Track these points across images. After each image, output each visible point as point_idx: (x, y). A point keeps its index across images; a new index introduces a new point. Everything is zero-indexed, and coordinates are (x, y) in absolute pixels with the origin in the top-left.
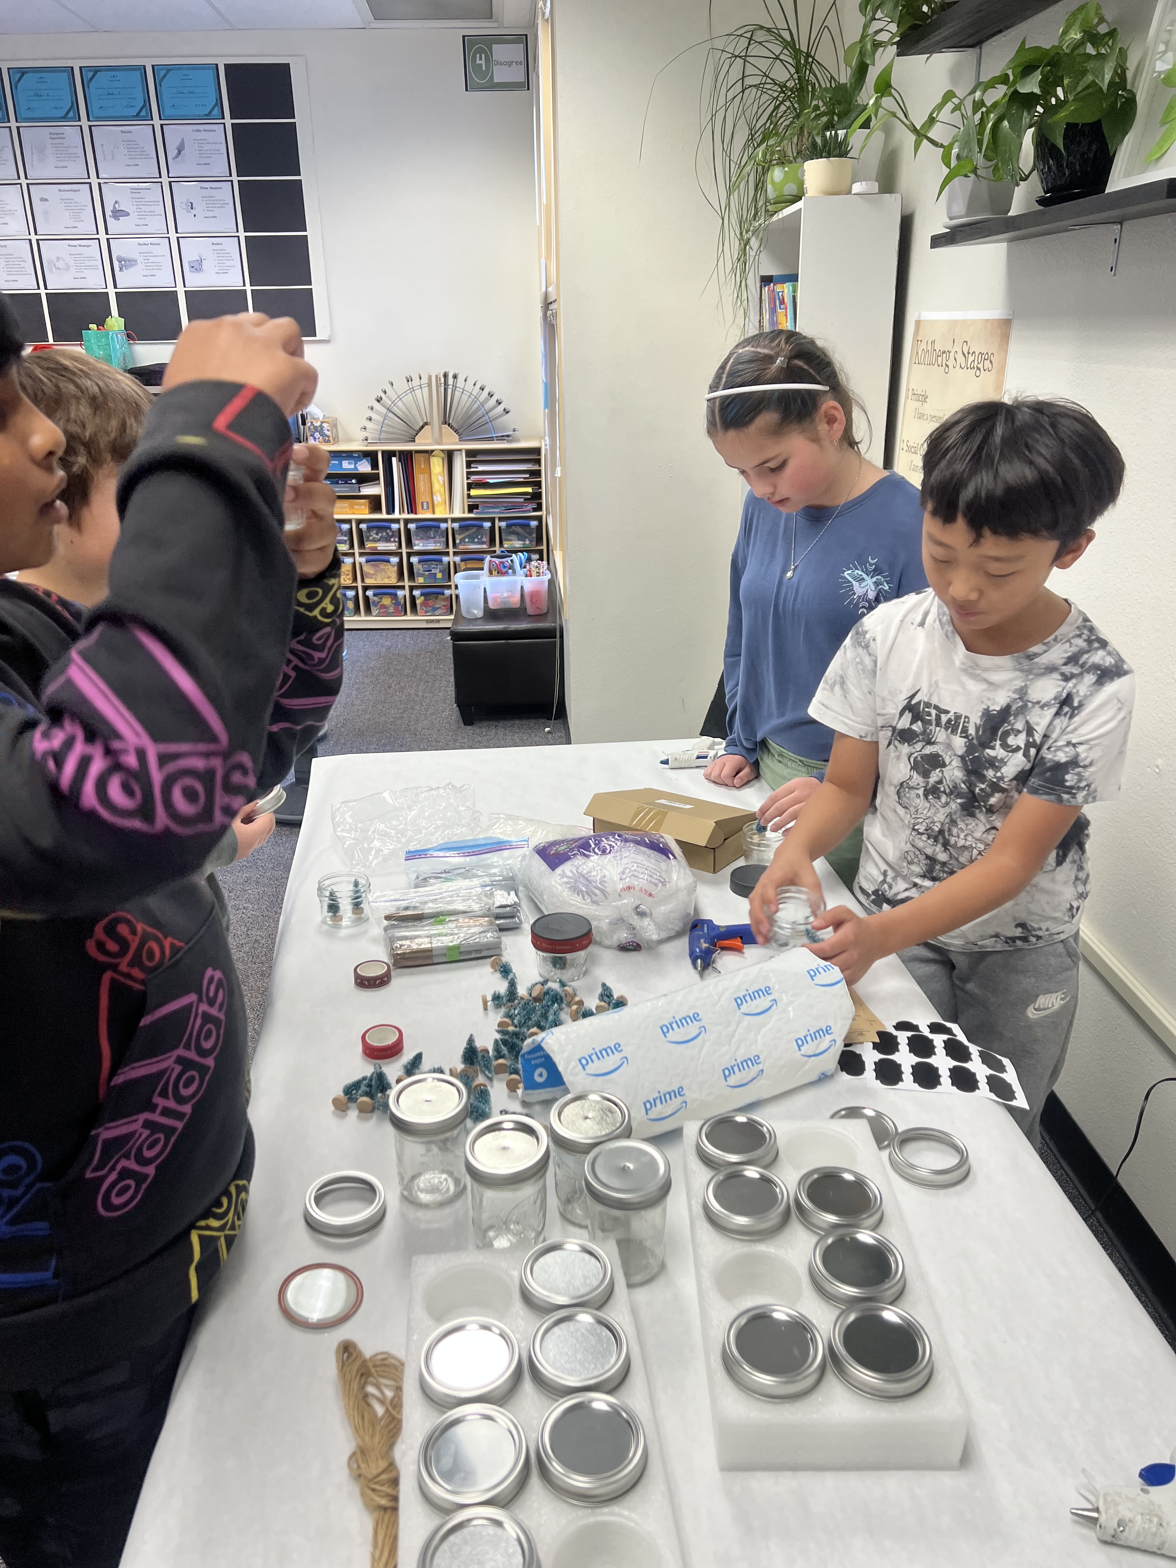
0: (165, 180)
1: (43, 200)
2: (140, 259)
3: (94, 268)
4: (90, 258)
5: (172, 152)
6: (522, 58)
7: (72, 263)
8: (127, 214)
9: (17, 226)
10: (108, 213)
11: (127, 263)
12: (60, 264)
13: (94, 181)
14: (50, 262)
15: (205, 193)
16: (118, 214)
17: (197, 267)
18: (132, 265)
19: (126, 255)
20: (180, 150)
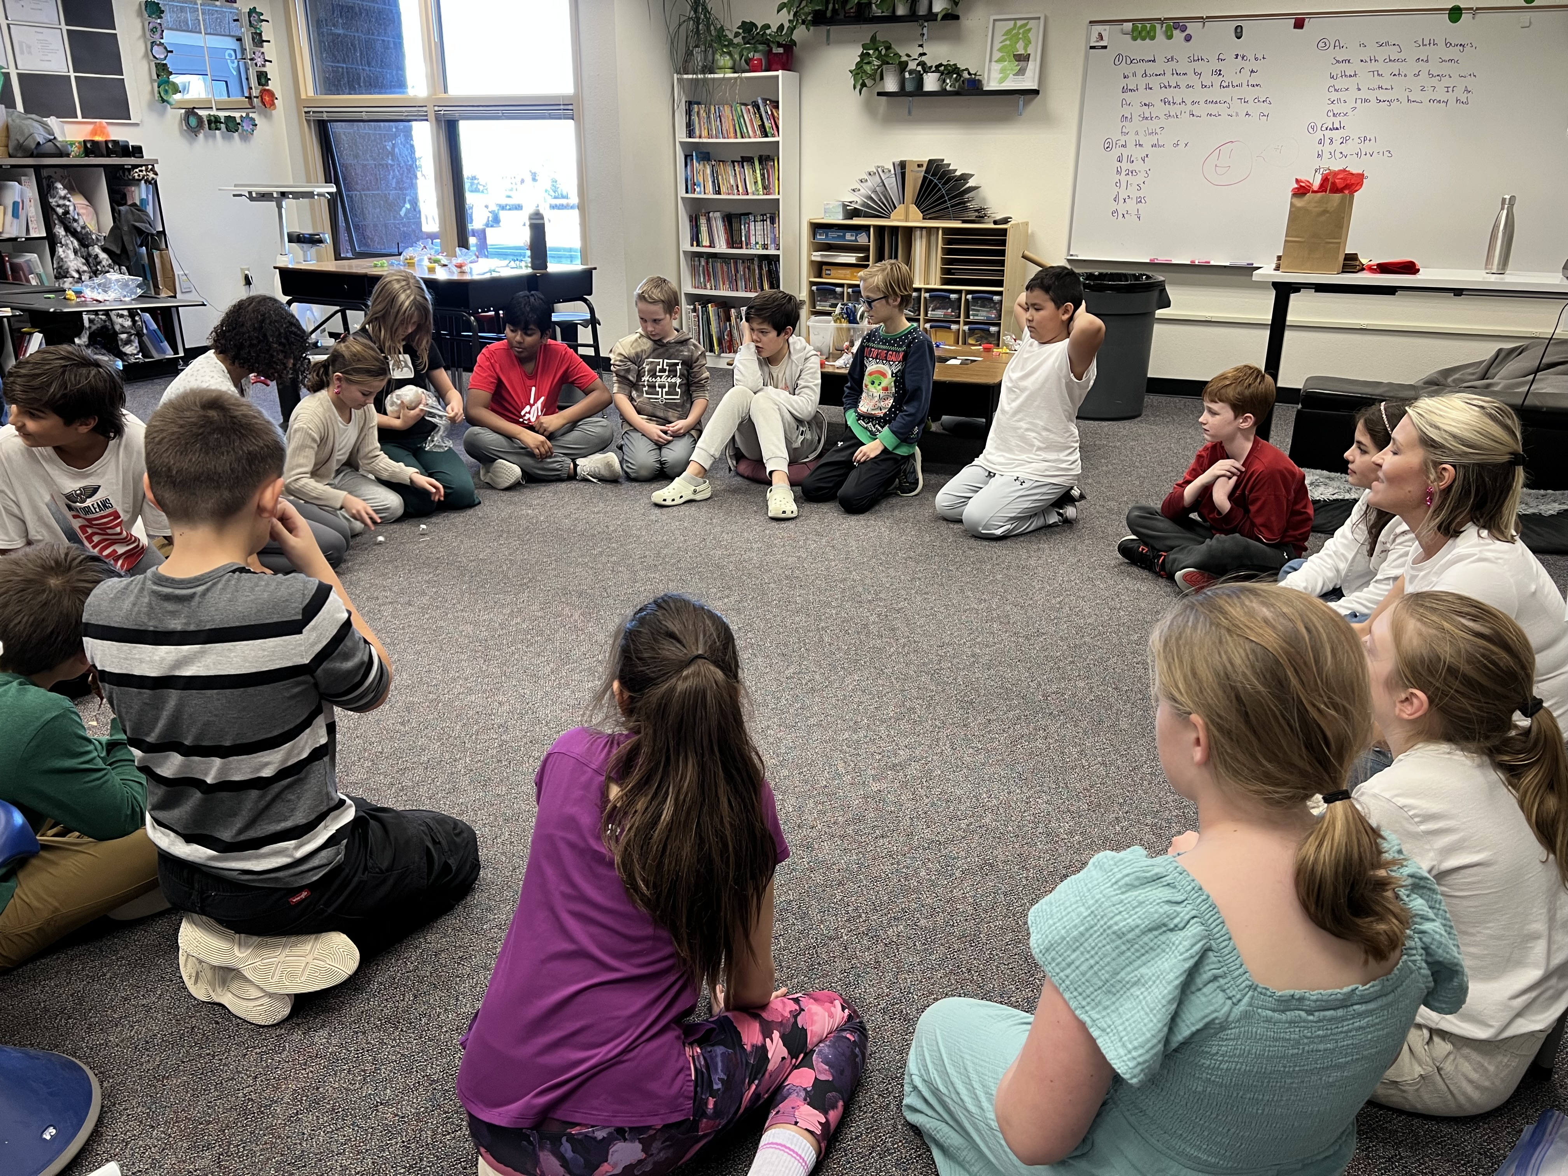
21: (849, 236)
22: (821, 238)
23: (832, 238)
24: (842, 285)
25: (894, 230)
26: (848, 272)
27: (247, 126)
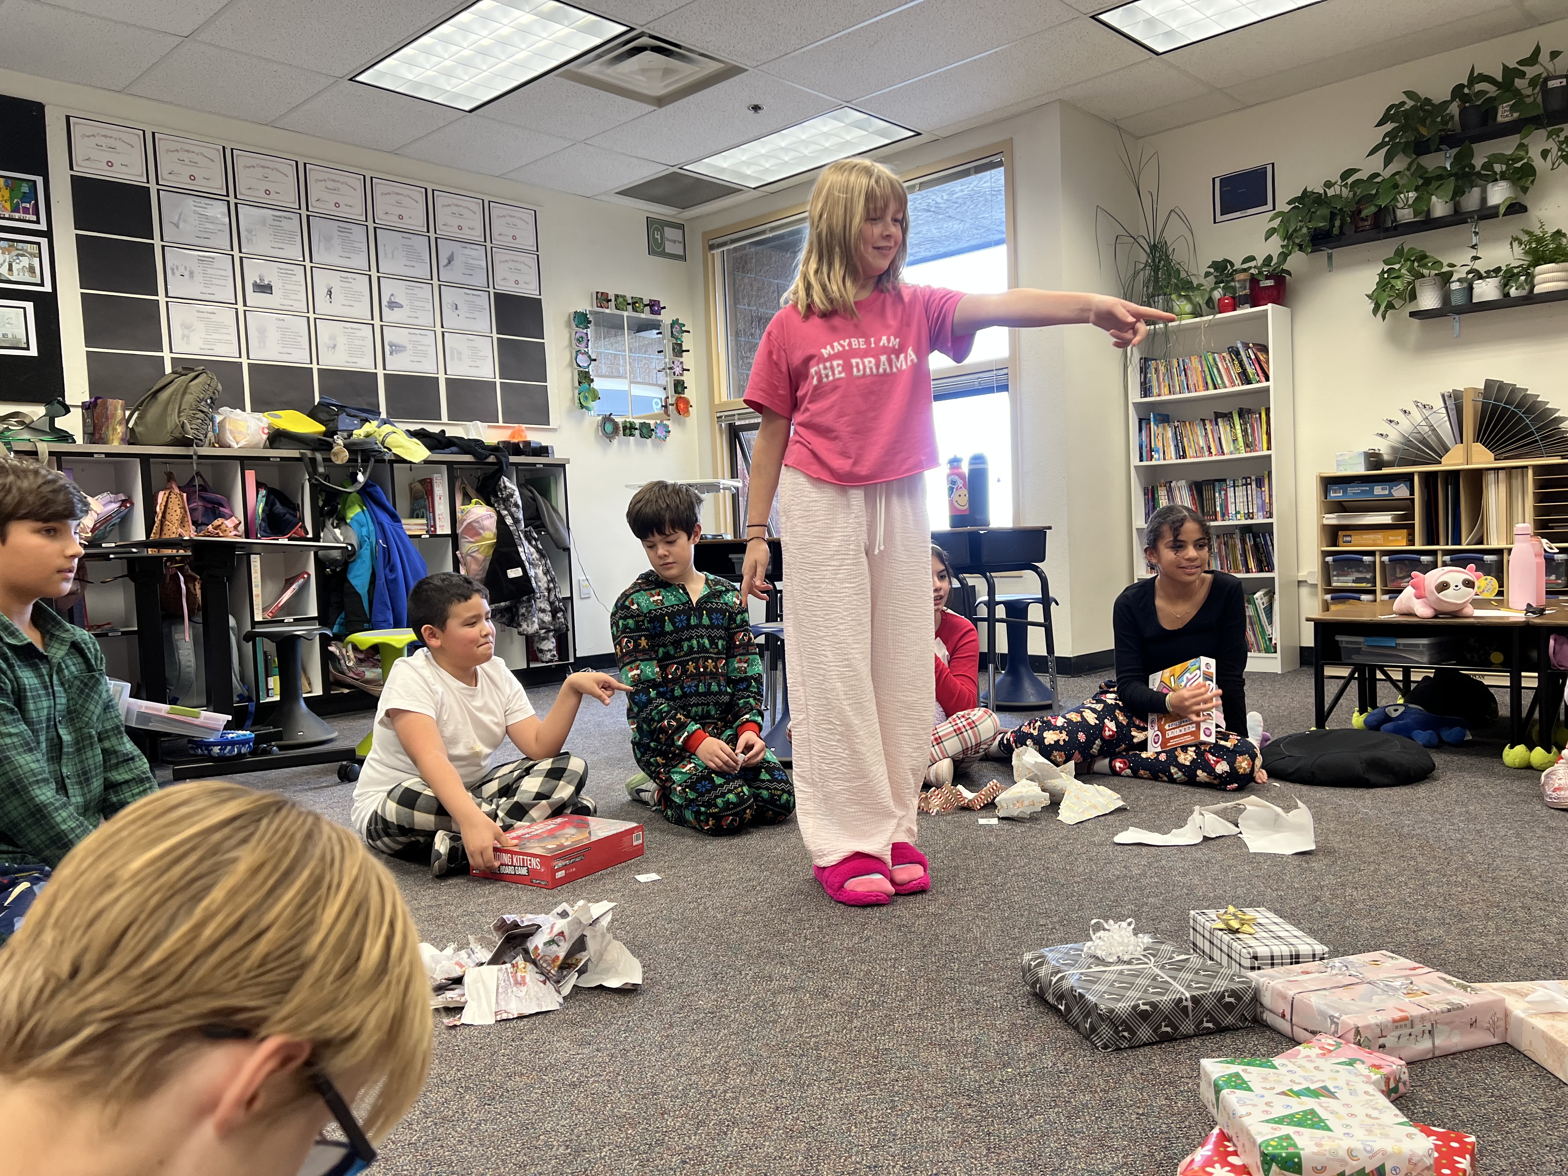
0: (435, 282)
2: (410, 347)
3: (365, 349)
4: (364, 340)
5: (443, 261)
6: (681, 239)
8: (401, 307)
9: (300, 303)
10: (384, 303)
11: (397, 348)
13: (374, 274)
15: (467, 298)
16: (392, 305)
18: (401, 351)
19: (396, 341)
20: (450, 261)
21: (1379, 490)
22: (1336, 495)
23: (1353, 493)
24: (1372, 553)
25: (1453, 476)
26: (1379, 536)
27: (660, 432)
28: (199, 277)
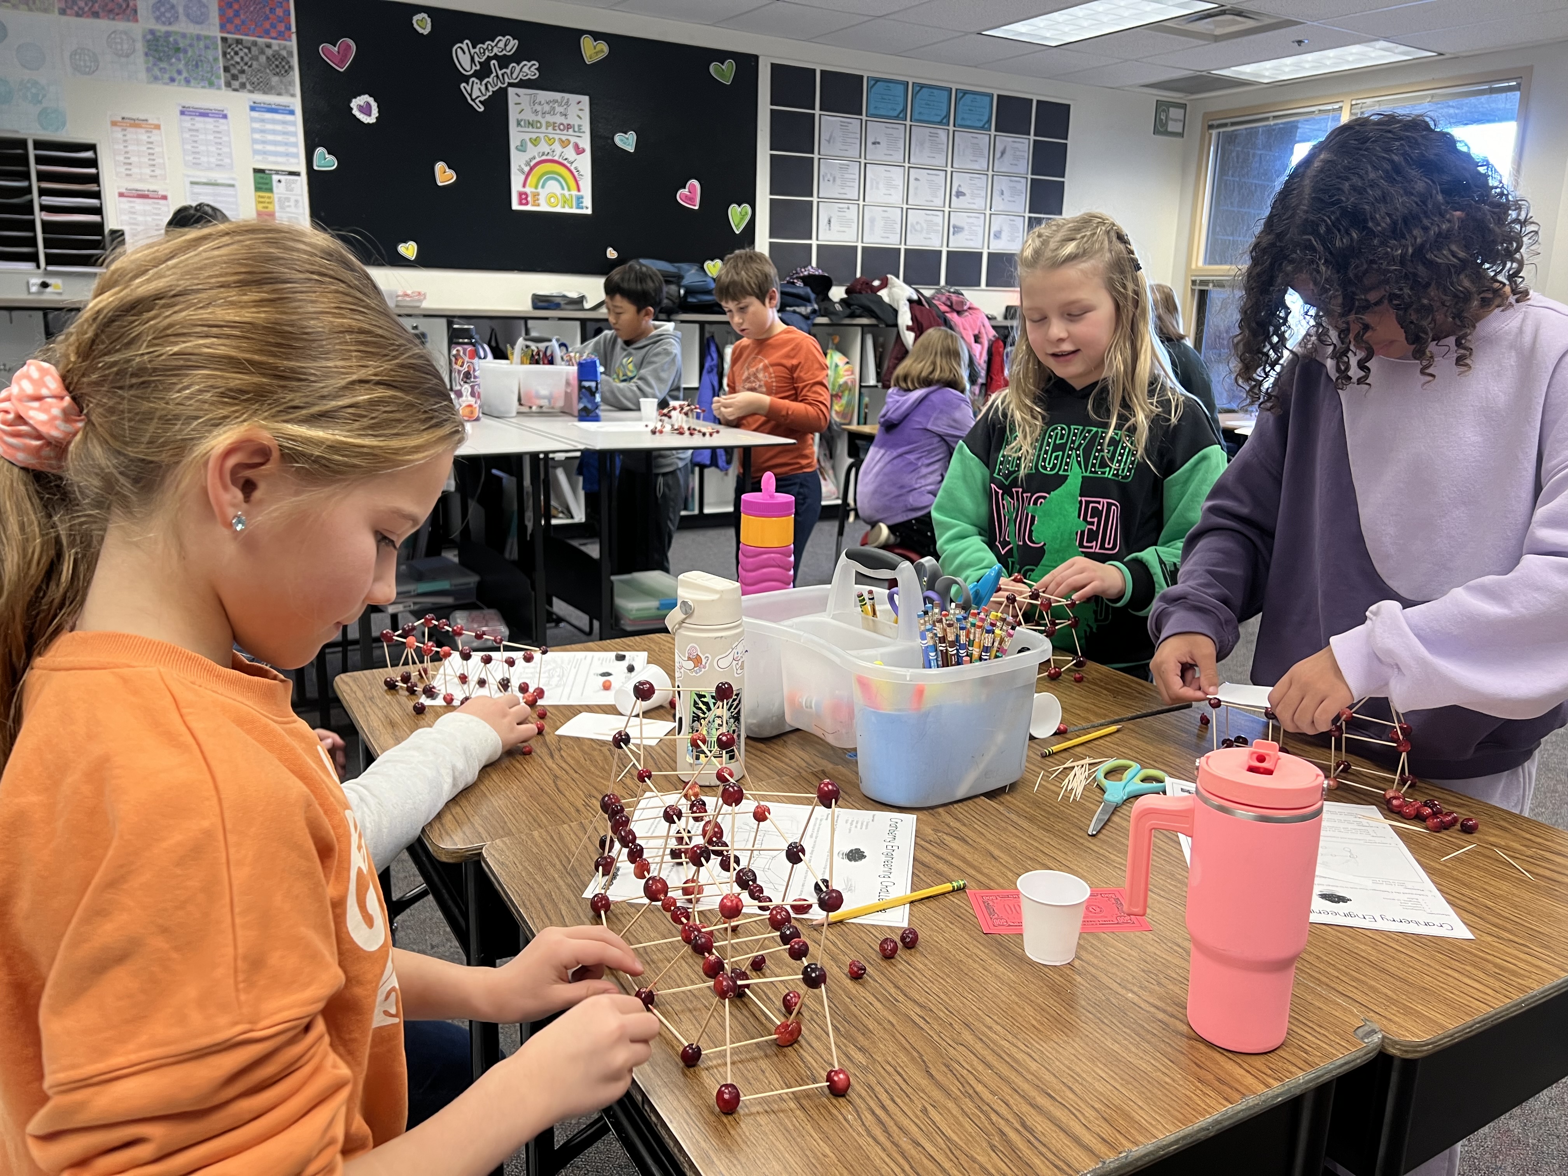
0: (990, 173)
1: (917, 179)
2: (966, 227)
3: (937, 231)
4: (937, 224)
5: (998, 155)
6: (1182, 118)
7: (925, 226)
8: (964, 195)
9: (897, 197)
10: (954, 193)
11: (958, 229)
12: (918, 227)
13: (949, 169)
14: (912, 225)
15: (1011, 184)
16: (959, 194)
17: (998, 236)
18: (960, 232)
19: (958, 224)
20: (1003, 153)
28: (838, 181)
